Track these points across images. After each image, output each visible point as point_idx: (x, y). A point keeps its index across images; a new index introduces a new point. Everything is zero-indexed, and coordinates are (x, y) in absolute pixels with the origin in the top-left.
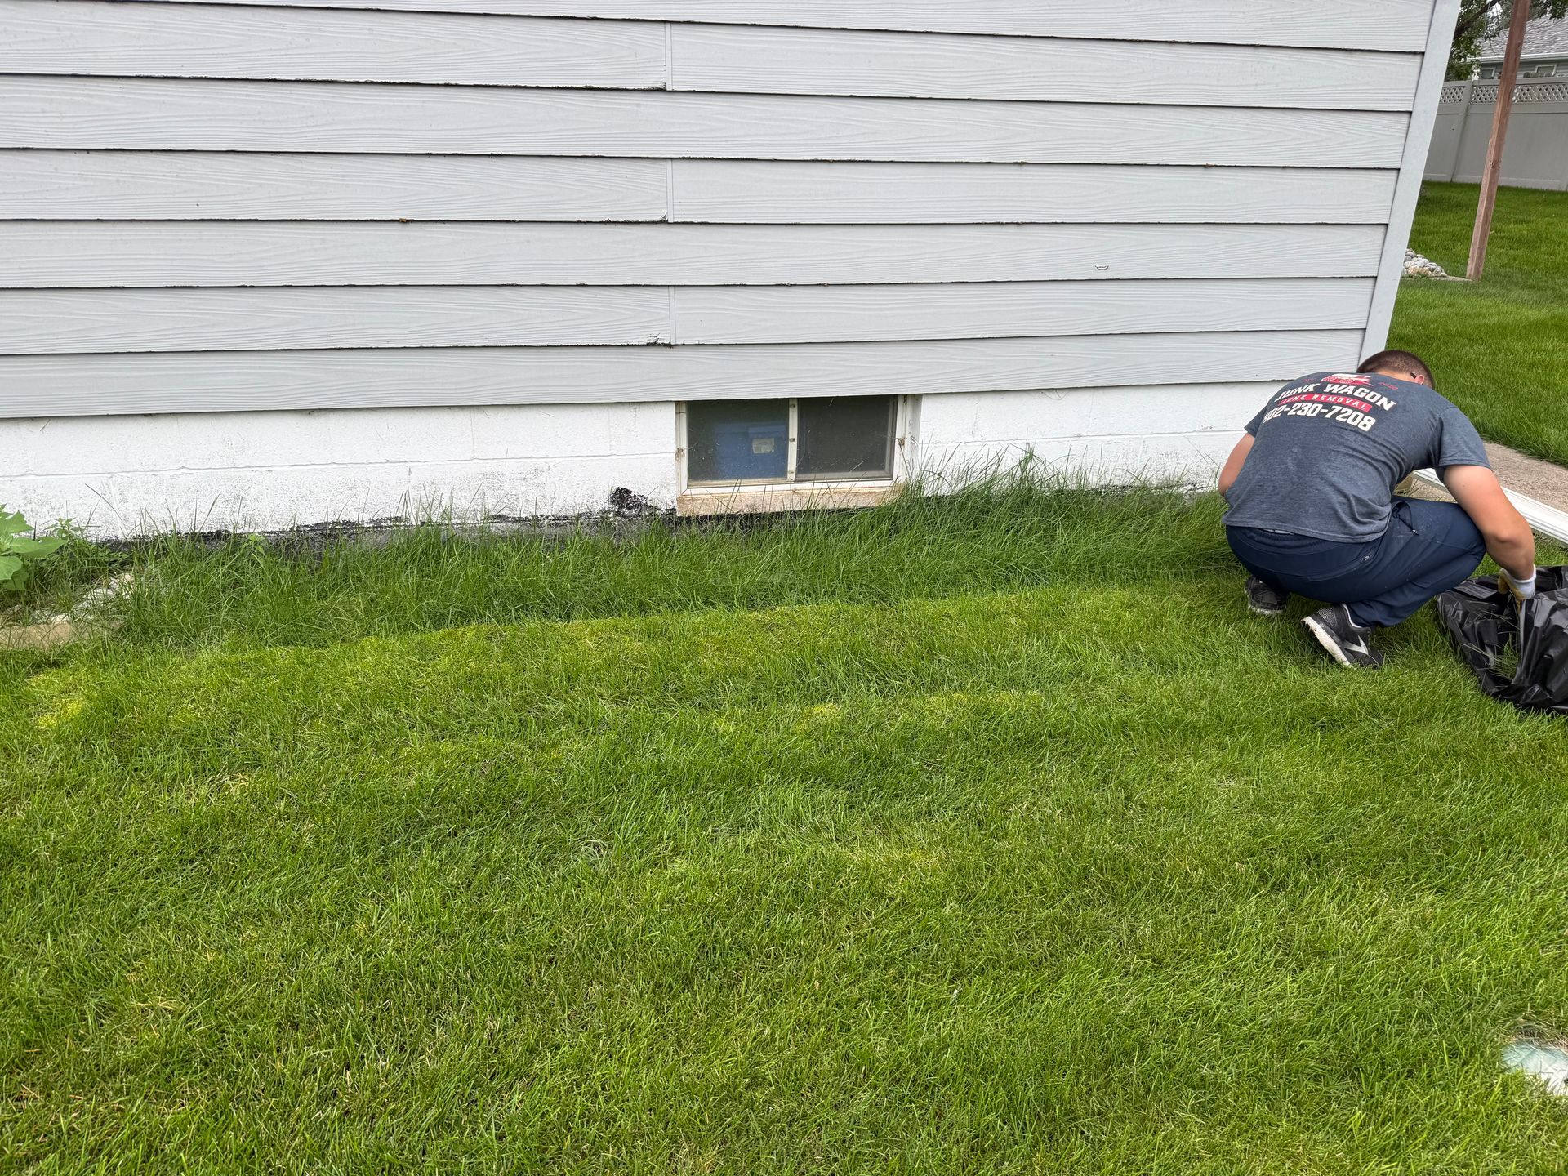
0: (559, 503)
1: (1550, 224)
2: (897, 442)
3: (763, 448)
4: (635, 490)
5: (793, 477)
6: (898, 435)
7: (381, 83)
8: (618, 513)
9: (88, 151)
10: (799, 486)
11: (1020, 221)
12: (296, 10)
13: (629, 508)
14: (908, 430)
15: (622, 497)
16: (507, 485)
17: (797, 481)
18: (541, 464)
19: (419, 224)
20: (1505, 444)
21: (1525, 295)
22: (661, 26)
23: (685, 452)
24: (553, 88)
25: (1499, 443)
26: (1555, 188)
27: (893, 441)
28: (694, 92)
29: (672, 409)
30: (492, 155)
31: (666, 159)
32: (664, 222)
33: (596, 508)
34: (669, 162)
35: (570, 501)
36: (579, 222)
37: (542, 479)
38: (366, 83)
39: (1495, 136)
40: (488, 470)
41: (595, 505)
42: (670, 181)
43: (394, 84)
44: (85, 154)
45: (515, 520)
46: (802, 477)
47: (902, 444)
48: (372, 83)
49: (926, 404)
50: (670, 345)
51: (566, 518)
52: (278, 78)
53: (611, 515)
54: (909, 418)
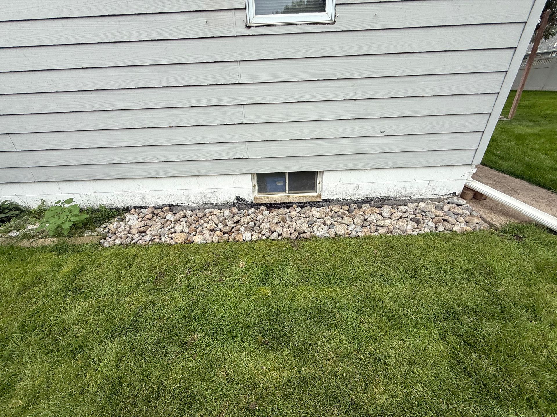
0: (222, 200)
1: (536, 101)
2: (318, 183)
3: (280, 184)
4: (241, 197)
5: (288, 192)
6: (318, 181)
7: (158, 87)
8: (237, 203)
9: (88, 111)
10: (289, 195)
11: (355, 118)
12: (131, 67)
13: (240, 201)
14: (321, 179)
15: (238, 198)
16: (208, 195)
17: (289, 193)
18: (216, 190)
19: (175, 128)
20: (522, 179)
21: (528, 123)
22: (236, 62)
23: (257, 186)
24: (206, 85)
25: (520, 179)
26: (538, 90)
27: (317, 183)
28: (248, 83)
29: (250, 175)
30: (191, 107)
31: (241, 104)
32: (242, 123)
33: (232, 201)
34: (243, 106)
35: (224, 199)
36: (218, 125)
37: (216, 194)
38: (154, 87)
39: (524, 77)
40: (203, 192)
41: (231, 200)
42: (243, 111)
43: (161, 87)
44: (87, 112)
45: (212, 204)
46: (290, 192)
47: (319, 183)
48: (155, 87)
49: (325, 173)
50: (247, 158)
51: (224, 203)
52: (130, 88)
53: (236, 203)
54: (321, 176)
